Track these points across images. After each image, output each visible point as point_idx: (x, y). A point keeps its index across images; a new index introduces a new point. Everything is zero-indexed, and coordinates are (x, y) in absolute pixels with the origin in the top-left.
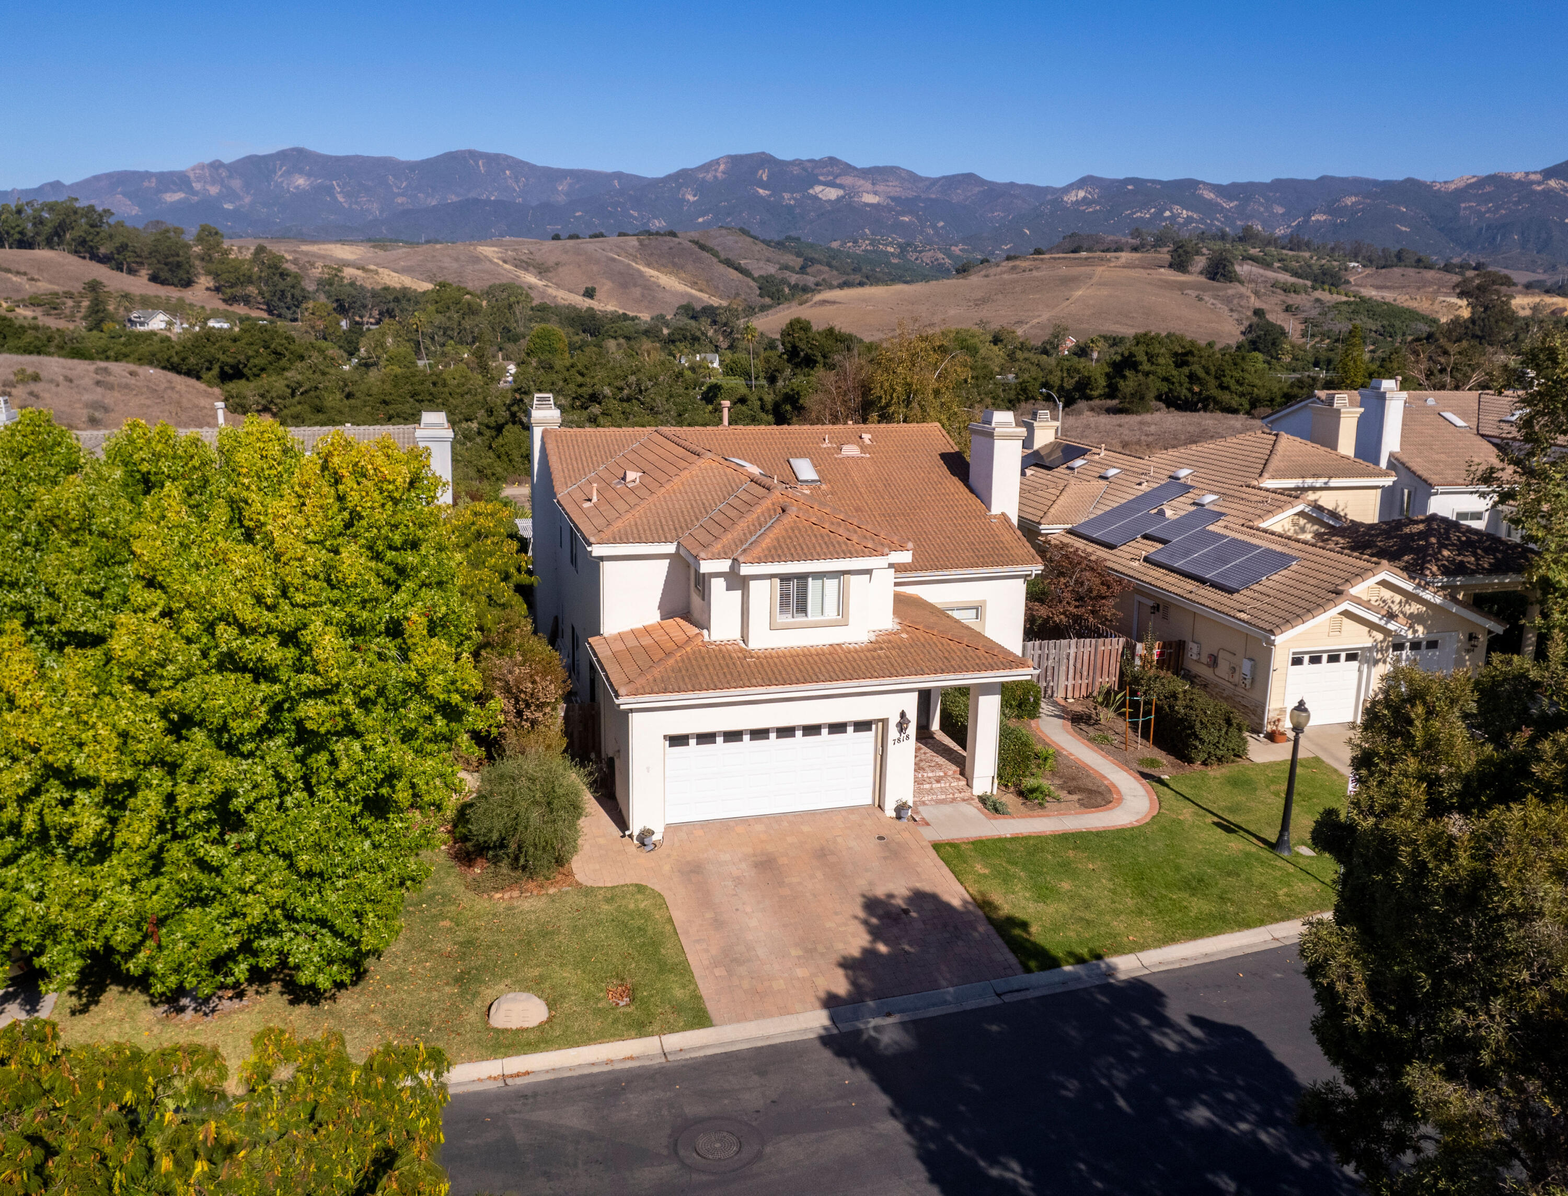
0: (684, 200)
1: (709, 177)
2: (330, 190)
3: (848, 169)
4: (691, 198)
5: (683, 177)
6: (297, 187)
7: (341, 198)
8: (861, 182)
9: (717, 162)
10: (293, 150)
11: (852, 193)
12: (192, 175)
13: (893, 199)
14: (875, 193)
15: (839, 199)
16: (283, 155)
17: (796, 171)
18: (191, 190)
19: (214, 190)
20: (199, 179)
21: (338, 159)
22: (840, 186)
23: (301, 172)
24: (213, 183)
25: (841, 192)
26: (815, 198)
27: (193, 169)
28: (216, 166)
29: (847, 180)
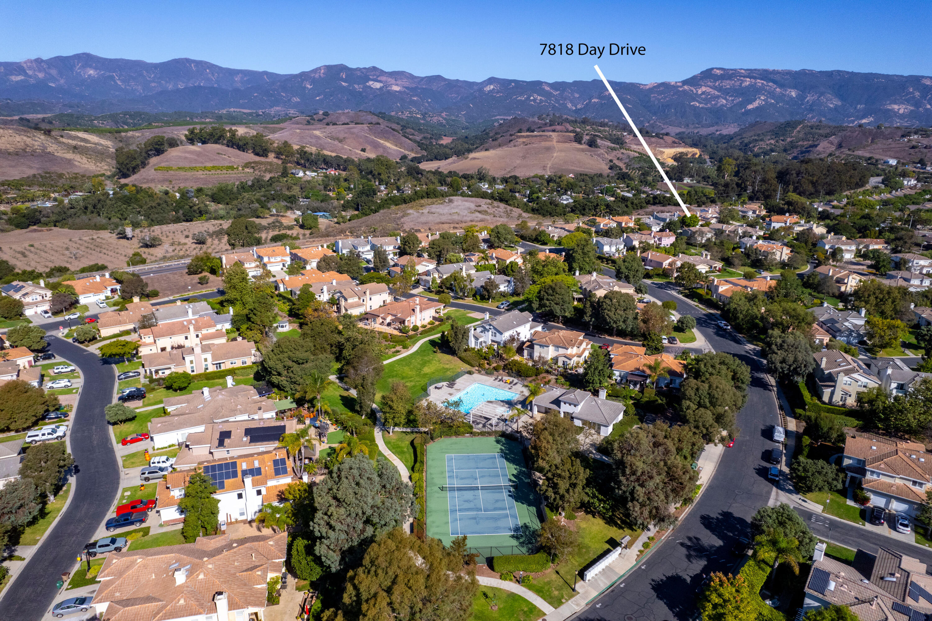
0: (305, 87)
1: (317, 76)
2: (112, 78)
3: (382, 73)
4: (309, 86)
5: (304, 76)
6: (90, 75)
7: (119, 83)
8: (390, 79)
9: (319, 68)
10: (84, 54)
11: (386, 85)
12: (25, 65)
13: (406, 88)
14: (397, 85)
15: (381, 88)
16: (78, 57)
17: (359, 73)
18: (26, 74)
19: (41, 75)
20: (30, 68)
21: (111, 60)
22: (380, 81)
23: (91, 67)
24: (40, 71)
25: (382, 85)
26: (370, 87)
27: (25, 62)
28: (39, 61)
29: (383, 78)
